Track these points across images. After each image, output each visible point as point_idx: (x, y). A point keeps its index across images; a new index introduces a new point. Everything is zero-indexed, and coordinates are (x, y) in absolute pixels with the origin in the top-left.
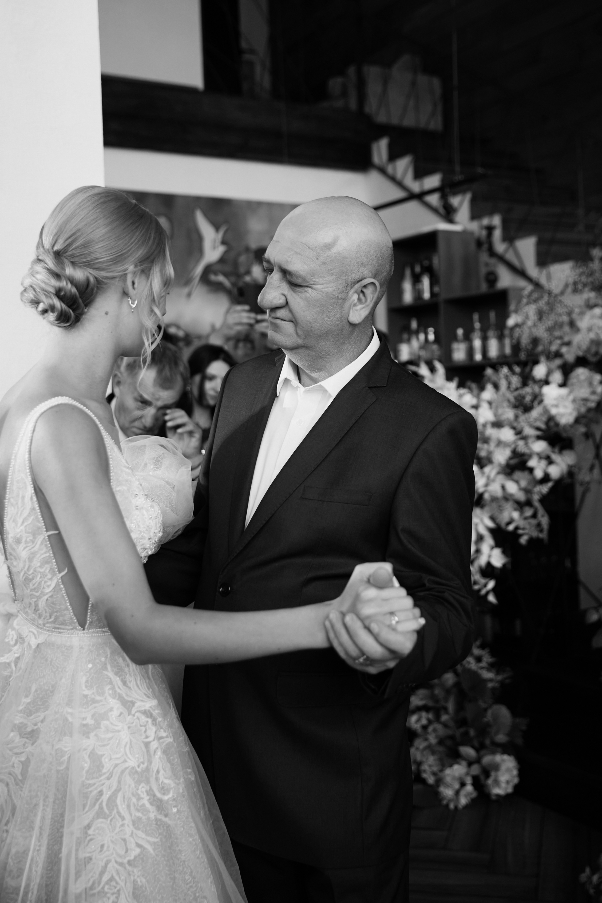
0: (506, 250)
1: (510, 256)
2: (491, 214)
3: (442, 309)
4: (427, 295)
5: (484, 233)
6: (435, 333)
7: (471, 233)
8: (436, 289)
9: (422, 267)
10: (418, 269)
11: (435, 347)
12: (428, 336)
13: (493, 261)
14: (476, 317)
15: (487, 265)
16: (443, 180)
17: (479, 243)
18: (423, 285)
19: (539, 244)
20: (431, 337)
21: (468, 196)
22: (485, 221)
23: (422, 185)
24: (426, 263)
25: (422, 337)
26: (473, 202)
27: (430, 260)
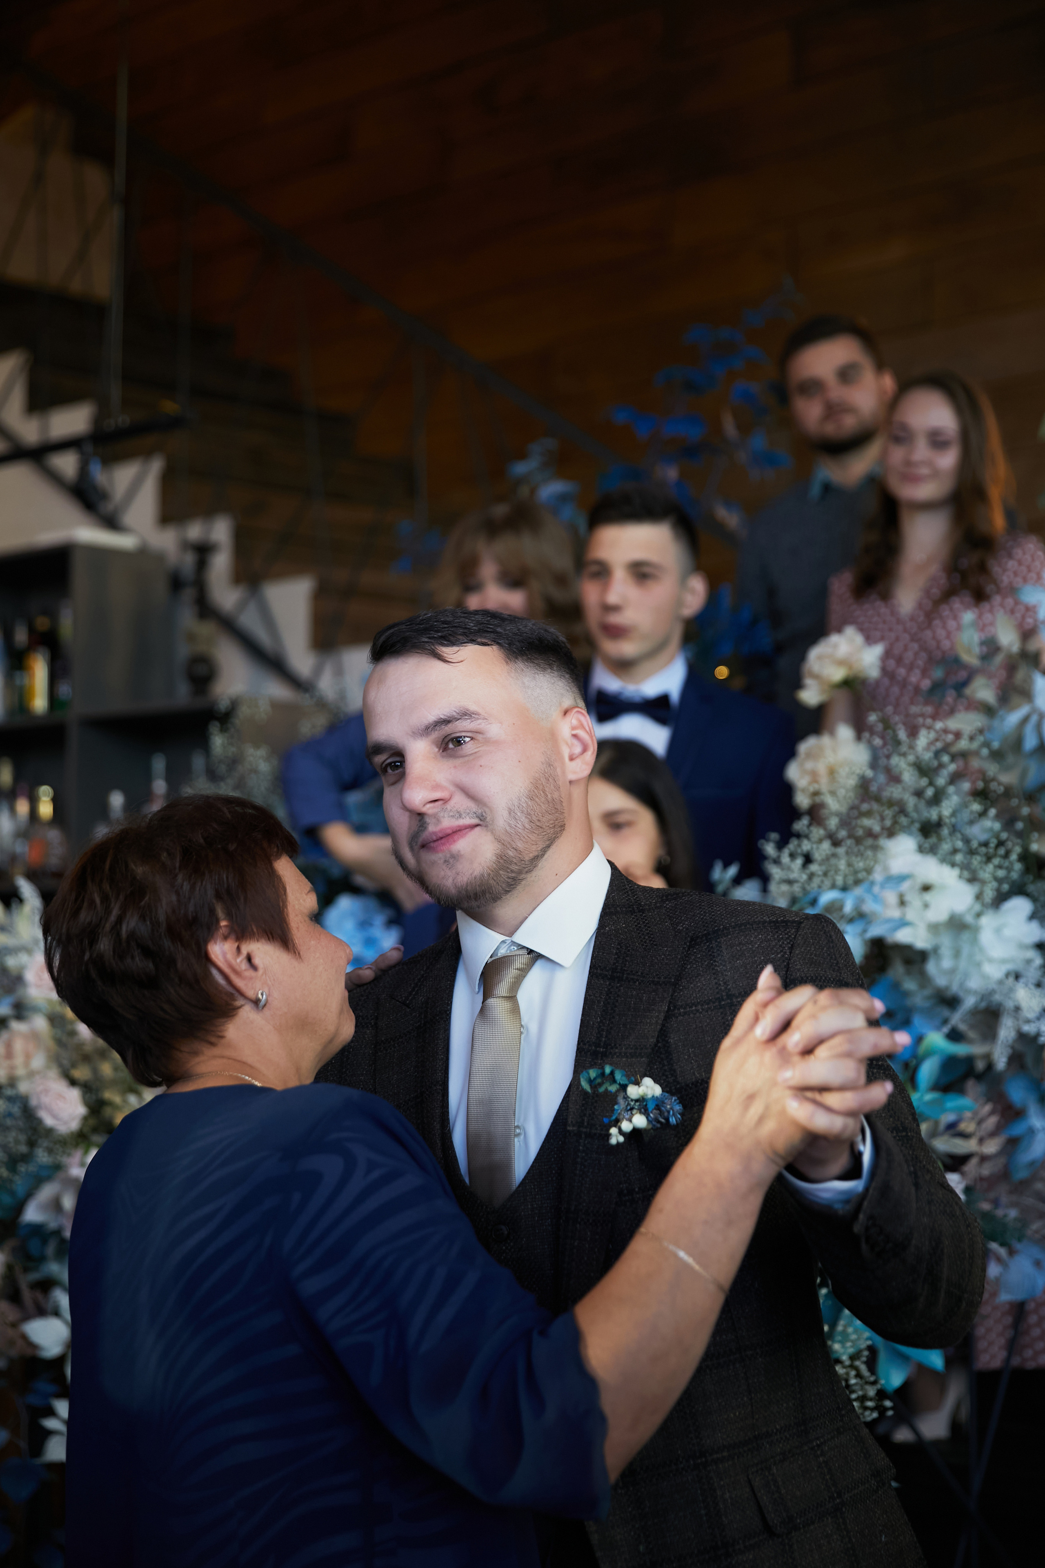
0: (242, 605)
1: (250, 621)
2: (208, 512)
3: (74, 737)
4: (40, 703)
5: (189, 560)
6: (55, 801)
7: (159, 558)
8: (64, 690)
9: (32, 630)
10: (21, 636)
11: (54, 835)
12: (38, 808)
13: (206, 629)
14: (159, 764)
15: (191, 638)
16: (98, 421)
17: (176, 583)
18: (32, 676)
19: (320, 594)
20: (46, 809)
21: (156, 466)
22: (195, 531)
23: (45, 428)
24: (42, 623)
25: (23, 807)
26: (167, 481)
27: (53, 615)
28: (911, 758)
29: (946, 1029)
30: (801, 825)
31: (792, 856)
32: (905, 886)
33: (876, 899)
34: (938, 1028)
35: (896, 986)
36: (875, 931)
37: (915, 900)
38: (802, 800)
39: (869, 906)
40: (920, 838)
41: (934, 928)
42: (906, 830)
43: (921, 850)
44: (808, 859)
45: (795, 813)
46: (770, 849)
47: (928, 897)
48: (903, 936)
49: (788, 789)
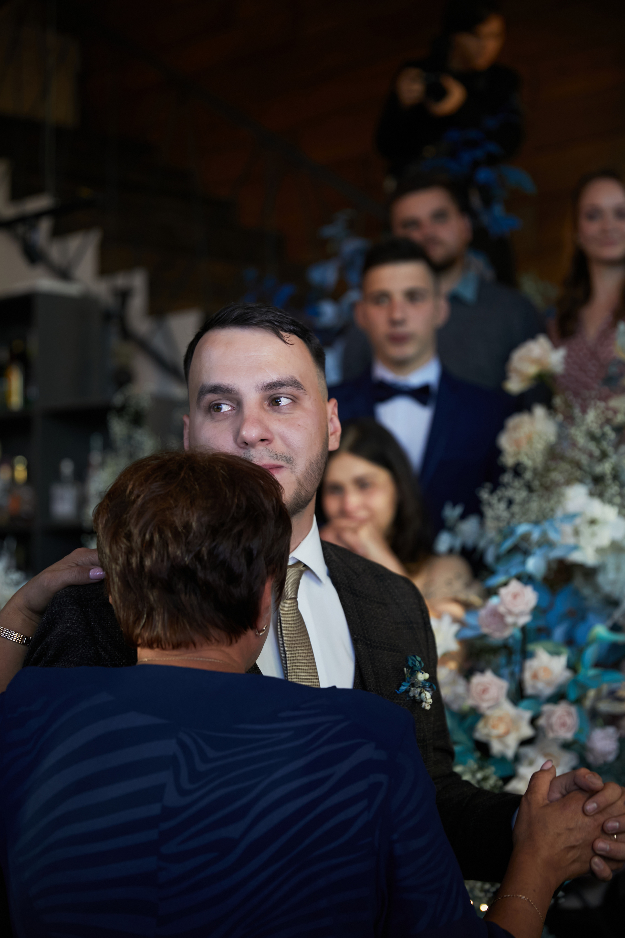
4: (16, 401)
6: (29, 468)
9: (11, 351)
10: (4, 356)
12: (15, 474)
18: (9, 383)
24: (18, 345)
25: (6, 474)
28: (584, 428)
29: (610, 623)
30: (507, 478)
31: (500, 500)
32: (578, 521)
33: (556, 531)
34: (603, 622)
35: (576, 593)
36: (556, 553)
37: (585, 530)
38: (509, 460)
39: (553, 536)
40: (591, 485)
41: (600, 551)
42: (581, 481)
43: (591, 494)
44: (510, 502)
45: (503, 469)
46: (485, 495)
47: (595, 528)
48: (576, 557)
49: (498, 452)
